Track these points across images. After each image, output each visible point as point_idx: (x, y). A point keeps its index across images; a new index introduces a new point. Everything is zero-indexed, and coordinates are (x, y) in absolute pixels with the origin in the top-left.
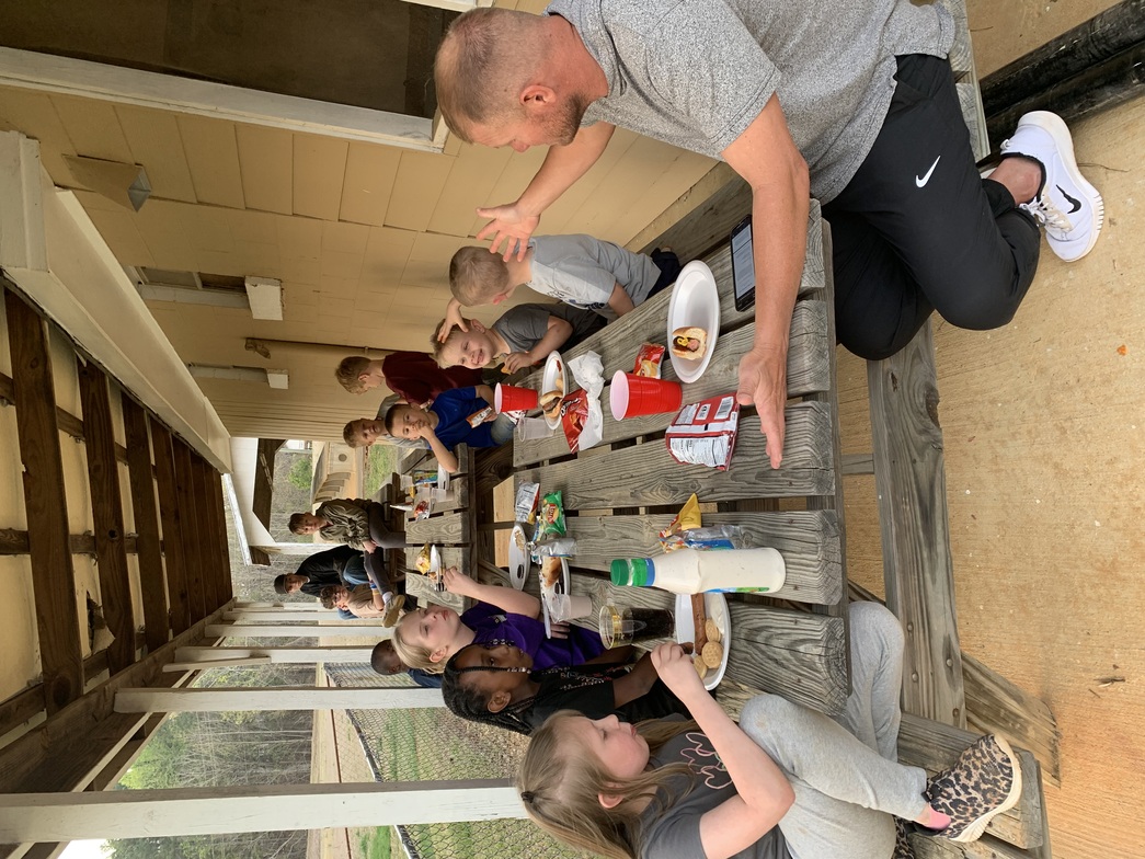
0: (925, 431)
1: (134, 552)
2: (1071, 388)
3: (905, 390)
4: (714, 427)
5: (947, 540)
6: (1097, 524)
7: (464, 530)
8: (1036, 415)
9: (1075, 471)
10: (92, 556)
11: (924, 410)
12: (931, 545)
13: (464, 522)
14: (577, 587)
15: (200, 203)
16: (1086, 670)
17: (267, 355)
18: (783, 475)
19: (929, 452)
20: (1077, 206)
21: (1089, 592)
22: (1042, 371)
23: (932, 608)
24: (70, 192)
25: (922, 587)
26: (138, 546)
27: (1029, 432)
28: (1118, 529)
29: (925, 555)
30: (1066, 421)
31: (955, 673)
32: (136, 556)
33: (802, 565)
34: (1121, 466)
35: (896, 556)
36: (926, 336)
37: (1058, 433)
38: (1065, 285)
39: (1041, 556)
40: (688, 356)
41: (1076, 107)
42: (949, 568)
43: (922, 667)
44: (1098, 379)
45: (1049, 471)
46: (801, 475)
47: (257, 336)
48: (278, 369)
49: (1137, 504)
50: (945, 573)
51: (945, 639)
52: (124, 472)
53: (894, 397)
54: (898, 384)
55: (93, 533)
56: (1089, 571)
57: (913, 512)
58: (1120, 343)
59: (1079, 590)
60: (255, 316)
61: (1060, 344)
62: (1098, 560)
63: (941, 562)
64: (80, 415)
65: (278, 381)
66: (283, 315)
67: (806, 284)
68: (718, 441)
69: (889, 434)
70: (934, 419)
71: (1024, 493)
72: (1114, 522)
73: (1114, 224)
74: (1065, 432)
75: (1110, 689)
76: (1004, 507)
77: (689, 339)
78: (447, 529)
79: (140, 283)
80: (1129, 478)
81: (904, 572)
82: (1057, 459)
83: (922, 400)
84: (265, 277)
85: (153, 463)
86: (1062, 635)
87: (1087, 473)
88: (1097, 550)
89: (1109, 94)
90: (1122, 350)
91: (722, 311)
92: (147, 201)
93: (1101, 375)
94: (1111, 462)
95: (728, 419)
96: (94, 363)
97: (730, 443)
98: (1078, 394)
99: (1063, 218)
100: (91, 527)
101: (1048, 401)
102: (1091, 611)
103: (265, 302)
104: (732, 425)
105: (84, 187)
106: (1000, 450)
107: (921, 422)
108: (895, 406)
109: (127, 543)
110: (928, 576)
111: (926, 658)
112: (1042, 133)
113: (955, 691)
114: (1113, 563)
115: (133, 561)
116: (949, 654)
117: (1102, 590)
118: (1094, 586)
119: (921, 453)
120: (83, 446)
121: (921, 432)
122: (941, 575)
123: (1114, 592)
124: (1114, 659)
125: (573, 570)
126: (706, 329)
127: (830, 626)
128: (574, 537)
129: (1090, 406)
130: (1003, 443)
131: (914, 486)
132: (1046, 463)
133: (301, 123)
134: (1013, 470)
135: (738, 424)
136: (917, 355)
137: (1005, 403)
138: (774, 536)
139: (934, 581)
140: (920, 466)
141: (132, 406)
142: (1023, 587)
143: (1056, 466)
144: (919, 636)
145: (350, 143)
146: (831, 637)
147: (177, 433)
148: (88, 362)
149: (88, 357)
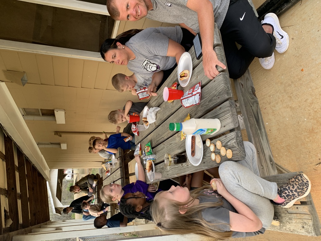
0: (253, 99)
1: (19, 199)
2: (290, 85)
3: (246, 88)
4: (194, 93)
5: (264, 128)
6: (305, 119)
7: (121, 173)
8: (282, 96)
9: (296, 107)
10: (6, 197)
11: (252, 93)
12: (260, 129)
13: (121, 171)
14: (157, 169)
15: (42, 84)
16: (311, 163)
17: (61, 136)
18: (216, 97)
19: (255, 105)
20: (282, 37)
21: (307, 140)
22: (282, 83)
23: (264, 147)
24: (4, 83)
25: (260, 141)
26: (21, 197)
27: (281, 101)
28: (312, 119)
29: (259, 132)
30: (291, 94)
31: (274, 166)
32: (20, 201)
33: (225, 119)
34: (309, 101)
35: (251, 132)
36: (249, 74)
37: (289, 98)
38: (283, 59)
39: (291, 134)
40: (184, 78)
41: (278, 11)
42: (266, 136)
43: (264, 164)
44: (297, 80)
45: (289, 110)
46: (222, 93)
47: (57, 131)
48: (64, 142)
49: (315, 110)
50: (265, 137)
51: (269, 155)
52: (17, 174)
53: (243, 89)
54: (243, 86)
55: (7, 189)
56: (306, 134)
57: (253, 120)
58: (301, 68)
59: (304, 140)
60: (57, 123)
61: (285, 74)
62: (308, 130)
63: (264, 134)
64: (4, 153)
65: (64, 146)
66: (66, 122)
67: (215, 43)
68: (196, 96)
69: (243, 99)
70: (255, 95)
71: (283, 118)
72: (310, 117)
73: (293, 39)
74: (291, 97)
75: (320, 166)
76: (278, 124)
77: (184, 74)
78: (116, 176)
79: (24, 115)
80: (312, 103)
81: (254, 137)
82: (290, 106)
83: (251, 90)
84: (60, 109)
85: (26, 173)
86: (302, 155)
87: (299, 106)
88: (307, 127)
89: (286, 5)
90: (302, 70)
91: (193, 64)
92: (26, 84)
93: (298, 79)
94: (306, 101)
95: (198, 89)
96: (9, 136)
97: (199, 95)
98: (293, 86)
99: (279, 40)
100: (6, 187)
101: (285, 91)
102: (309, 145)
103: (60, 117)
104: (199, 91)
105: (9, 81)
106: (274, 108)
107: (251, 96)
108: (244, 92)
109: (17, 195)
110: (261, 138)
111: (265, 162)
112: (271, 18)
113: (275, 171)
114: (312, 129)
115: (19, 202)
116: (271, 161)
117: (311, 138)
118: (308, 138)
119: (253, 104)
120: (5, 163)
121: (252, 99)
122: (264, 138)
123: (314, 137)
124: (318, 157)
125: (156, 165)
126: (189, 70)
127: (237, 133)
128: (155, 154)
129: (297, 88)
130: (274, 106)
131: (252, 113)
132: (288, 107)
133: (70, 55)
134: (279, 113)
135: (201, 90)
136: (247, 79)
137: (273, 95)
138: (216, 116)
139: (263, 139)
140: (253, 108)
141: (20, 153)
142: (288, 145)
143: (290, 107)
144: (261, 155)
145: (84, 61)
146: (237, 136)
147: (33, 164)
148: (7, 135)
149: (7, 134)
